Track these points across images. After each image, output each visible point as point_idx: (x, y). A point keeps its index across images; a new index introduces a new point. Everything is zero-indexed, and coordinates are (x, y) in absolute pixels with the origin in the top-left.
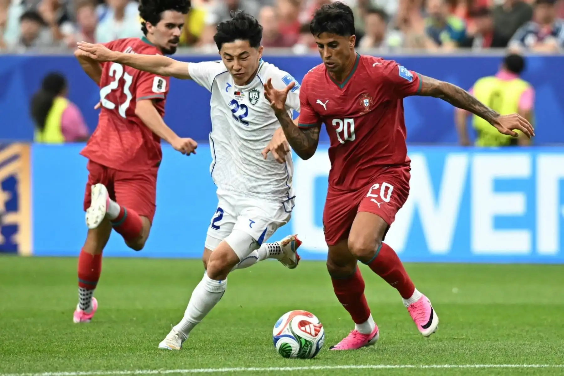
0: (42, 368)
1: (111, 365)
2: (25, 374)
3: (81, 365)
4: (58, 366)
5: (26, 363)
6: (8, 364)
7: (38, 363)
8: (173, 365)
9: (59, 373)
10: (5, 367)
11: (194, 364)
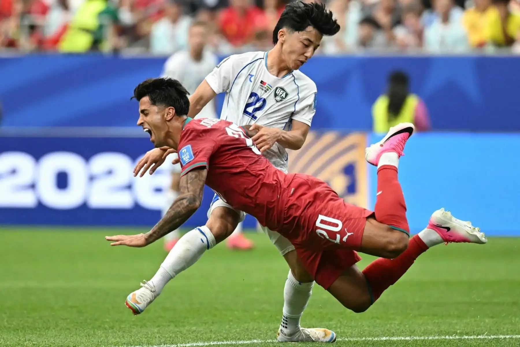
0: (381, 333)
1: (441, 331)
2: (365, 338)
3: (415, 331)
4: (395, 332)
5: (366, 328)
6: (350, 329)
7: (377, 329)
8: (496, 331)
9: (395, 337)
10: (348, 332)
11: (515, 331)
